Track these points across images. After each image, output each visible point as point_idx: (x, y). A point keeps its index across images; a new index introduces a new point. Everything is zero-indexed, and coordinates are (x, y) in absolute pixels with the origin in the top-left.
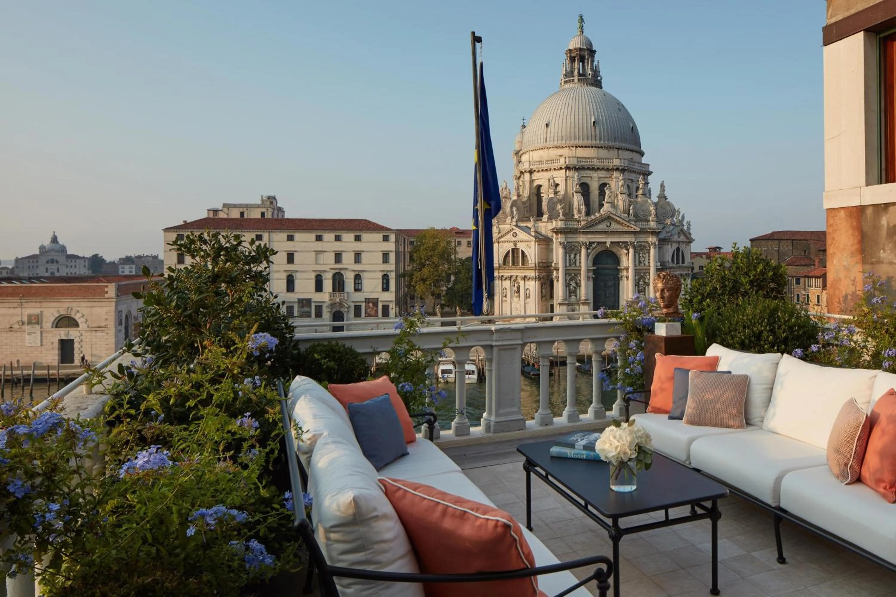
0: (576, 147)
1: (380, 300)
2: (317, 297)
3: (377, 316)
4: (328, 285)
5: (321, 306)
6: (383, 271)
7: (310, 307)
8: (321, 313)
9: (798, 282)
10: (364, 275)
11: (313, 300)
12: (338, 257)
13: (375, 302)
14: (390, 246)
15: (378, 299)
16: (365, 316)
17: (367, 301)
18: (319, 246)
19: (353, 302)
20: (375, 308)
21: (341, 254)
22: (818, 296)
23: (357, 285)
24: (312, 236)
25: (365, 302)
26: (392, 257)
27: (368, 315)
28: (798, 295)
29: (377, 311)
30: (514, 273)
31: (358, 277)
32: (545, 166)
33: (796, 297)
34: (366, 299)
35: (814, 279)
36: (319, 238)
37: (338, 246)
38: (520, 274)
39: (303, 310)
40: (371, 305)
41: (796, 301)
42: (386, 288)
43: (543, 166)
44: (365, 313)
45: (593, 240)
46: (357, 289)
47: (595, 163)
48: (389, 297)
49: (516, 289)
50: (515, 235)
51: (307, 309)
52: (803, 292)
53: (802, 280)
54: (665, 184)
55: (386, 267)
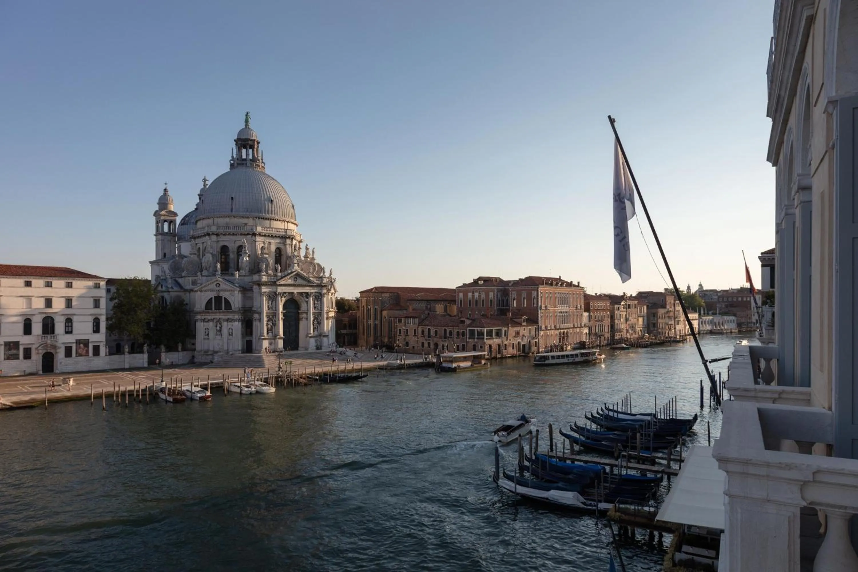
0: (259, 218)
1: (90, 341)
2: (25, 340)
3: (88, 356)
4: (37, 328)
5: (30, 349)
6: (95, 314)
7: (18, 349)
8: (30, 354)
9: (400, 321)
10: (75, 319)
11: (21, 343)
12: (49, 302)
13: (86, 343)
14: (102, 293)
15: (88, 340)
16: (76, 356)
17: (78, 342)
18: (28, 291)
19: (63, 343)
20: (86, 349)
21: (51, 299)
22: (415, 330)
23: (67, 328)
24: (20, 282)
25: (76, 343)
26: (103, 303)
27: (78, 355)
28: (400, 330)
29: (87, 352)
30: (218, 316)
31: (69, 321)
32: (232, 231)
33: (398, 331)
34: (76, 340)
35: (412, 319)
36: (28, 284)
37: (48, 292)
38: (222, 316)
39: (11, 352)
40: (82, 345)
41: (398, 334)
42: (96, 330)
43: (230, 230)
44: (76, 354)
45: (285, 291)
46: (69, 332)
47: (274, 232)
48: (100, 338)
49: (218, 328)
50: (218, 285)
51: (14, 352)
52: (404, 328)
53: (403, 320)
54: (315, 250)
55: (97, 311)
